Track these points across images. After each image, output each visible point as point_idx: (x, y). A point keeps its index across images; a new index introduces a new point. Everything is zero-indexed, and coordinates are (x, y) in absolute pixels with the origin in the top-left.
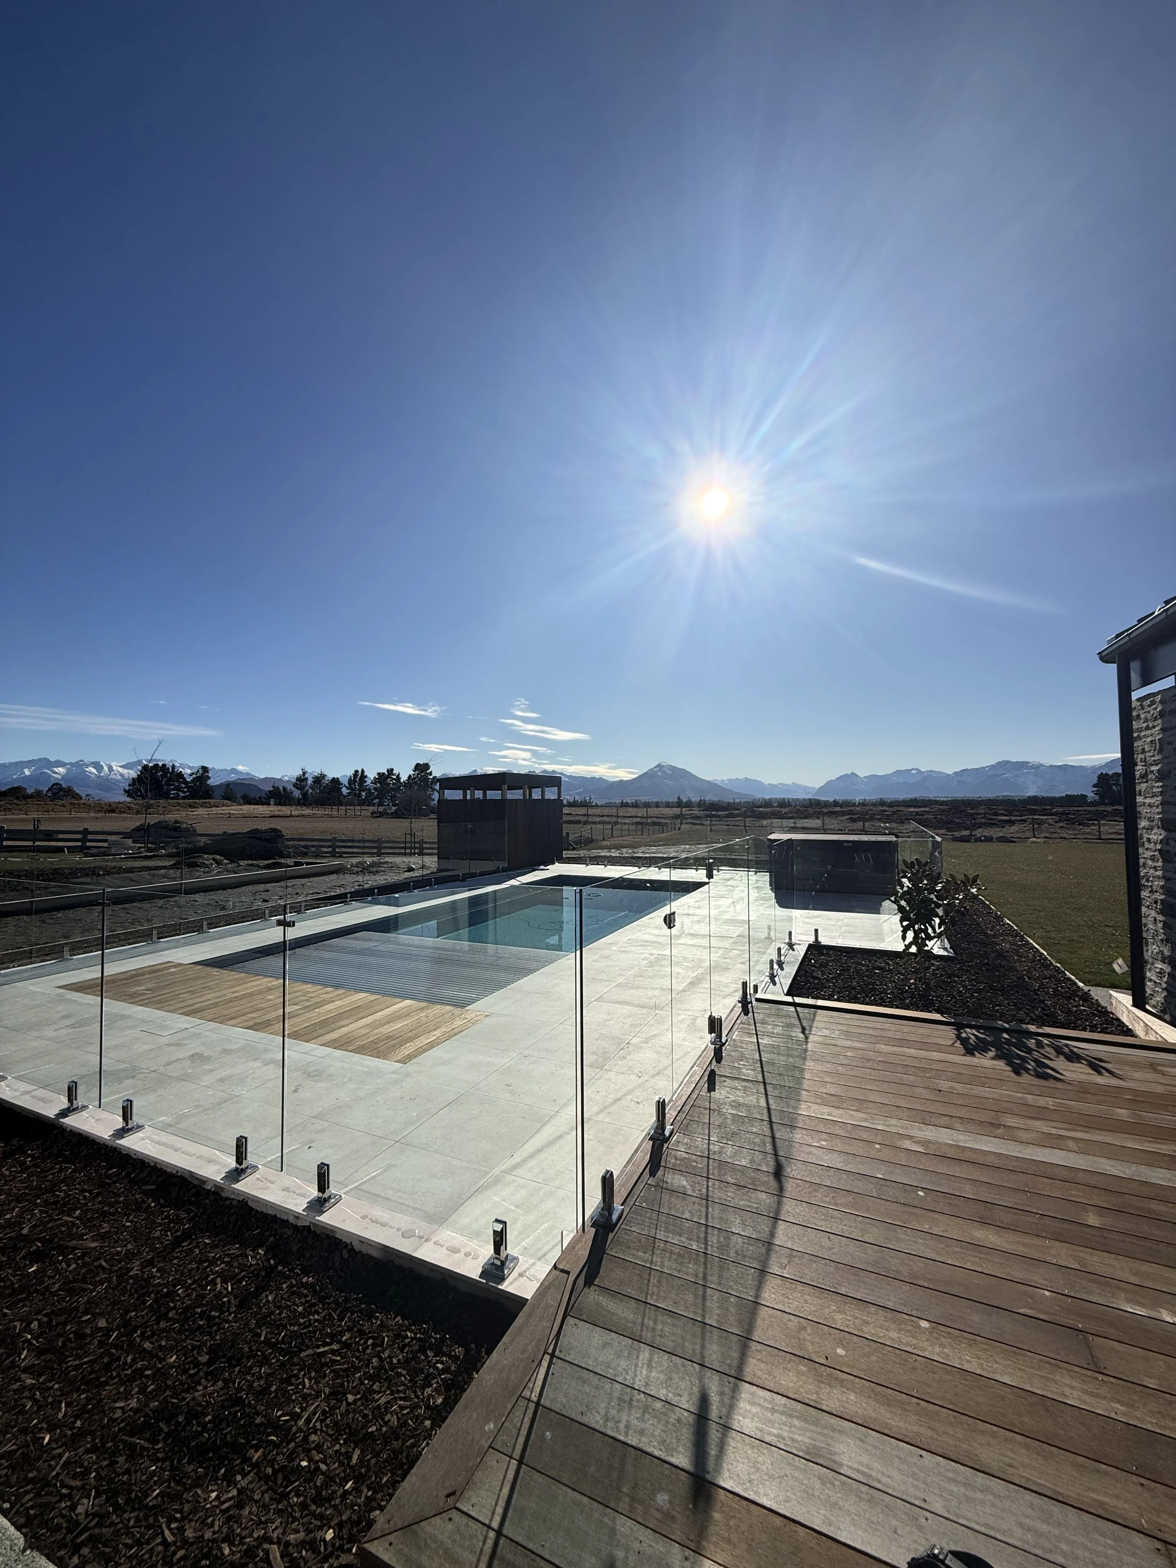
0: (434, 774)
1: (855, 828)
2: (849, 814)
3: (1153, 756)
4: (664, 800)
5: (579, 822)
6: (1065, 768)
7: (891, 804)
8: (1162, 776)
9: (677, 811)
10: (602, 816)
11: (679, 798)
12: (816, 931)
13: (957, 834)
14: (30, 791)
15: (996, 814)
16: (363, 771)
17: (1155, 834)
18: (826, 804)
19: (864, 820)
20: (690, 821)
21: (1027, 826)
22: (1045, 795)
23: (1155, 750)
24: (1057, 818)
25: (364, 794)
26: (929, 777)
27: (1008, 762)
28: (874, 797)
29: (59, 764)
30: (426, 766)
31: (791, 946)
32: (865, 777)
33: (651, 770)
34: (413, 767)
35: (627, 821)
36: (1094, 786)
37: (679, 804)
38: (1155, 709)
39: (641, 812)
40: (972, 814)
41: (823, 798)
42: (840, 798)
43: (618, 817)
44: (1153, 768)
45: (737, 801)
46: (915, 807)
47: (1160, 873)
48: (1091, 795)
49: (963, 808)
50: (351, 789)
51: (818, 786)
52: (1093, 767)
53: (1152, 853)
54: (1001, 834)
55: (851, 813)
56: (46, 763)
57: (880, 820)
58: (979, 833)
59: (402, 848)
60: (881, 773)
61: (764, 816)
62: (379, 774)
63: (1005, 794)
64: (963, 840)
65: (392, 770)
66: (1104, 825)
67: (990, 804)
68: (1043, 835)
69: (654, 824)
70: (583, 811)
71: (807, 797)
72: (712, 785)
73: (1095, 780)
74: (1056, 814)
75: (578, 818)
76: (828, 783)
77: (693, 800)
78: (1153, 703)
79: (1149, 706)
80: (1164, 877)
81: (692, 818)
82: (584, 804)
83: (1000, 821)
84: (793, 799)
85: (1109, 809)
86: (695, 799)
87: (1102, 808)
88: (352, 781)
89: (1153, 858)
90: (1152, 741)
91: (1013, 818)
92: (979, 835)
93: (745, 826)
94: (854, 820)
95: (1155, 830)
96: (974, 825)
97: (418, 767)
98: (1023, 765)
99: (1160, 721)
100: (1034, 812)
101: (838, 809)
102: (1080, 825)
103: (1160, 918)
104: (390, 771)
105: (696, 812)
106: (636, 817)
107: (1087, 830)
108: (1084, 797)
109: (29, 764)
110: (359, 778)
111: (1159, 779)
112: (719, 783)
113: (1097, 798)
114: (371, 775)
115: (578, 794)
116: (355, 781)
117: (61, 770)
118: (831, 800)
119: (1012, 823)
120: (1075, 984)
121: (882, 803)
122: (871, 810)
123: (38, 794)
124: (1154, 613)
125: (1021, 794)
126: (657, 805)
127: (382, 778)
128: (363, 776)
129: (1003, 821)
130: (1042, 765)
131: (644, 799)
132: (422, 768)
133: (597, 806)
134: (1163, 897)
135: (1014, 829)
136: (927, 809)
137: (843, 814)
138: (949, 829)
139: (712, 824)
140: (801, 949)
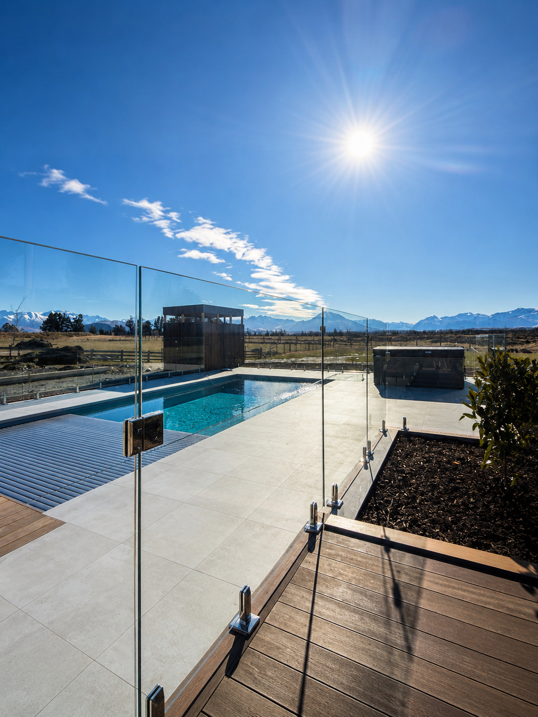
2: (431, 339)
9: (332, 337)
10: (289, 340)
11: (335, 331)
12: (405, 419)
18: (419, 333)
20: (339, 343)
27: (523, 309)
29: (11, 313)
31: (385, 432)
32: (441, 318)
35: (302, 343)
37: (336, 334)
39: (311, 338)
41: (416, 330)
42: (427, 329)
43: (297, 340)
51: (414, 323)
56: (5, 313)
60: (450, 316)
70: (278, 337)
71: (408, 329)
72: (355, 323)
75: (275, 341)
76: (420, 322)
77: (343, 331)
84: (400, 331)
112: (359, 322)
117: (12, 317)
121: (451, 331)
133: (288, 335)
137: (428, 338)
139: (351, 345)
140: (392, 436)
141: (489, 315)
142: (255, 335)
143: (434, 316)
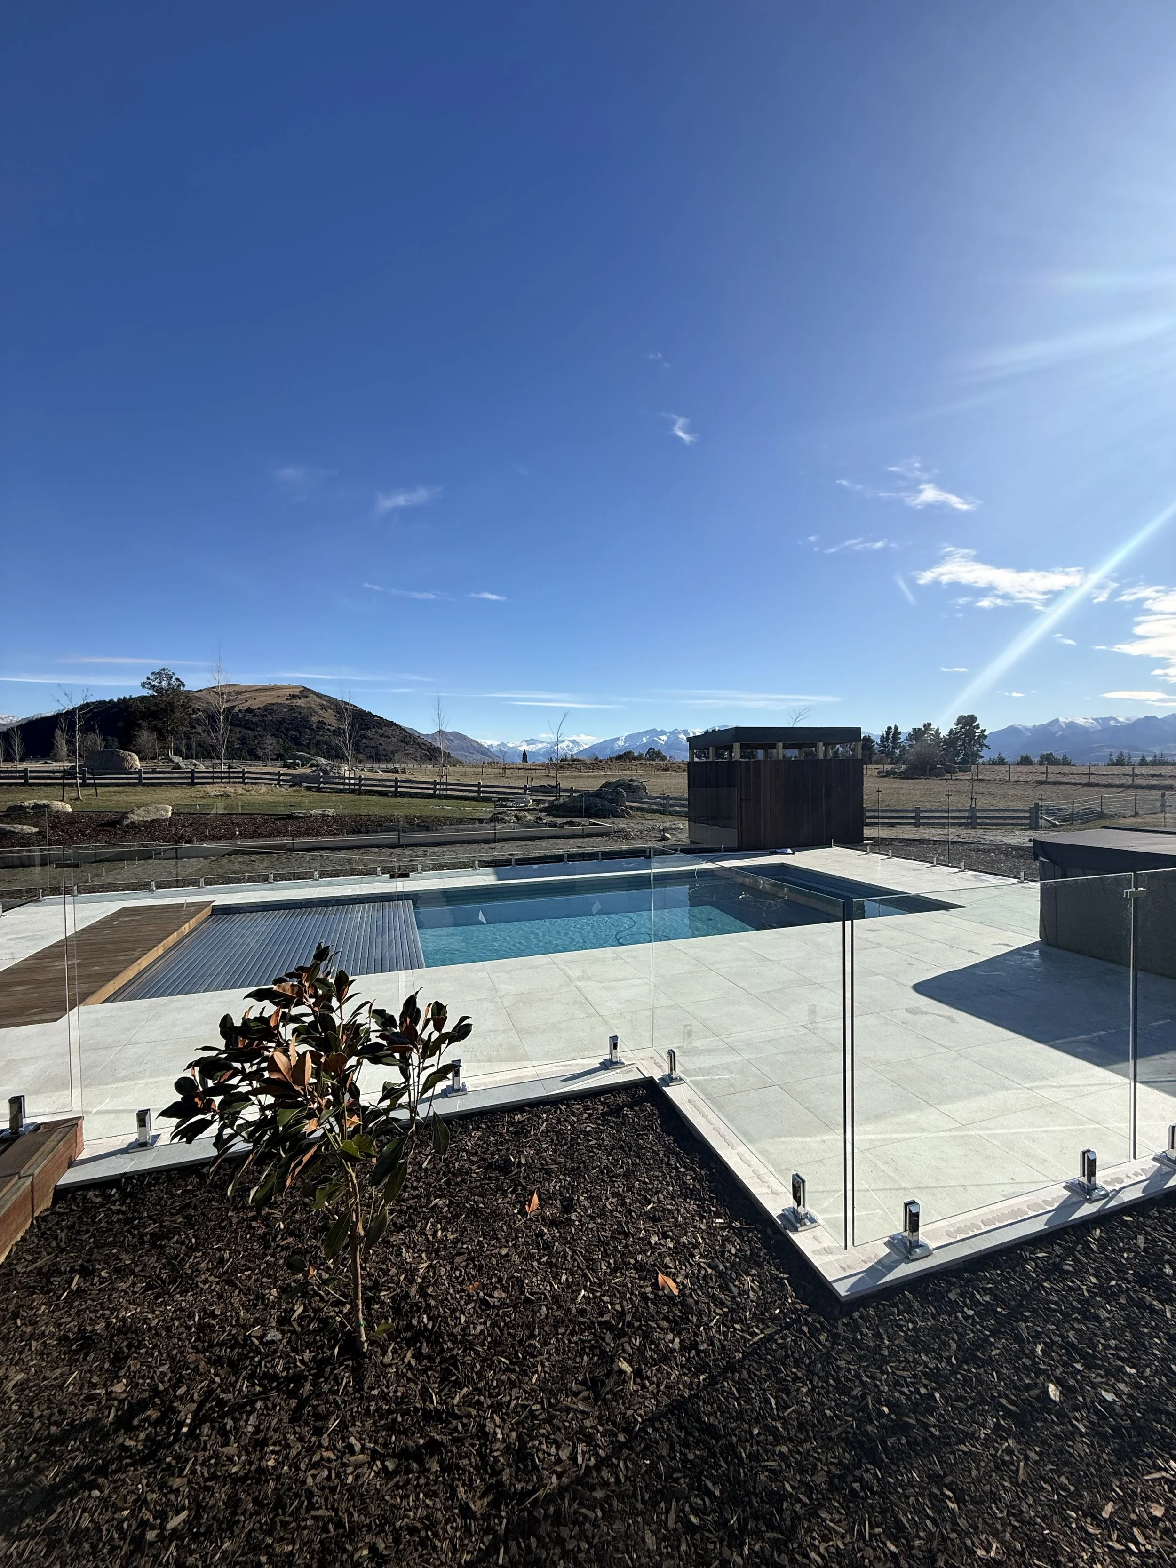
0: (982, 728)
14: (636, 754)
16: (896, 728)
25: (898, 751)
29: (663, 733)
30: (972, 718)
34: (955, 721)
50: (884, 746)
56: (654, 732)
62: (914, 730)
65: (930, 724)
88: (884, 739)
97: (961, 720)
104: (928, 726)
109: (645, 733)
110: (892, 734)
114: (905, 729)
116: (887, 738)
117: (664, 738)
123: (640, 757)
127: (917, 734)
128: (897, 733)
132: (967, 722)
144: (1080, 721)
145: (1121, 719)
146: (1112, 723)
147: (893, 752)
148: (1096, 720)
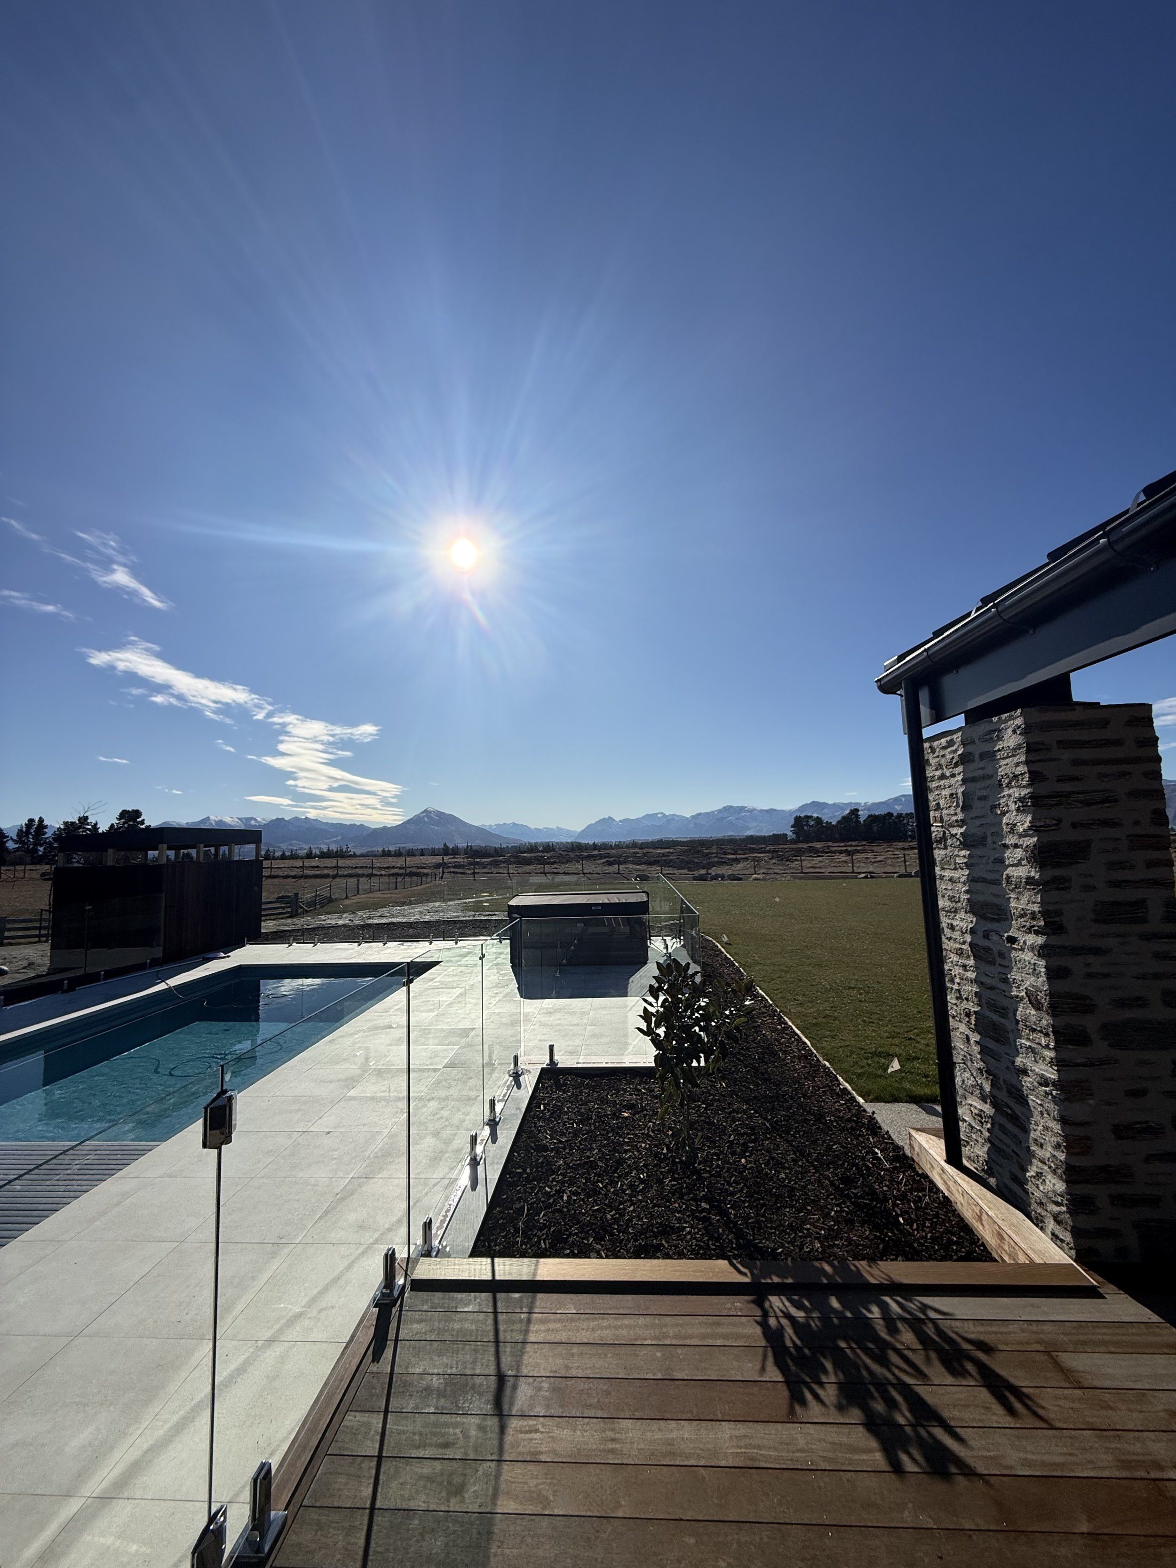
1: (611, 871)
2: (606, 857)
3: (956, 814)
4: (431, 846)
5: (326, 876)
6: (771, 812)
7: (643, 846)
8: (966, 842)
9: (438, 859)
10: (356, 868)
11: (445, 845)
12: (551, 1048)
13: (696, 873)
15: (725, 853)
16: (41, 820)
17: (962, 920)
18: (586, 847)
19: (620, 863)
20: (452, 870)
21: (749, 864)
22: (758, 834)
23: (957, 806)
24: (770, 855)
25: (41, 849)
26: (671, 819)
27: (731, 807)
28: (626, 839)
30: (137, 813)
31: (517, 1078)
32: (620, 821)
33: (418, 816)
34: (117, 814)
35: (383, 873)
36: (792, 827)
37: (446, 851)
38: (955, 751)
39: (399, 862)
40: (707, 854)
41: (584, 841)
42: (598, 841)
43: (372, 868)
44: (954, 831)
45: (504, 846)
46: (662, 848)
47: (971, 975)
48: (790, 834)
49: (699, 848)
50: (22, 842)
51: (579, 830)
52: (790, 811)
53: (958, 946)
54: (730, 872)
55: (608, 856)
57: (633, 863)
58: (714, 871)
59: (35, 928)
60: (633, 817)
61: (528, 862)
62: (66, 823)
63: (730, 834)
64: (702, 878)
65: (86, 818)
66: (805, 860)
67: (719, 843)
68: (762, 871)
69: (411, 874)
70: (332, 862)
71: (569, 841)
72: (480, 831)
73: (793, 822)
74: (769, 852)
75: (326, 872)
76: (589, 827)
77: (460, 846)
78: (951, 743)
79: (944, 748)
80: (976, 981)
81: (455, 867)
82: (340, 854)
83: (729, 859)
84: (557, 843)
85: (805, 846)
86: (462, 845)
87: (800, 845)
88: (23, 833)
89: (960, 953)
90: (952, 795)
91: (739, 857)
92: (714, 874)
93: (508, 873)
94: (610, 864)
95: (962, 915)
96: (709, 863)
97: (124, 814)
98: (742, 809)
99: (960, 769)
100: (752, 850)
101: (596, 852)
102: (787, 861)
103: (975, 1037)
104: (84, 820)
105: (460, 859)
106: (394, 867)
107: (793, 865)
108: (785, 835)
110: (35, 828)
111: (964, 845)
112: (487, 828)
113: (794, 836)
114: (54, 824)
115: (334, 842)
116: (28, 832)
118: (591, 842)
119: (737, 861)
120: (853, 1099)
121: (634, 845)
122: (624, 853)
124: (969, 614)
125: (741, 834)
126: (422, 853)
127: (70, 828)
128: (42, 827)
129: (732, 859)
130: (755, 809)
131: (410, 846)
132: (130, 816)
133: (355, 856)
134: (977, 1009)
135: (740, 866)
136: (671, 850)
137: (601, 857)
138: (690, 869)
139: (474, 873)
140: (529, 1081)
141: (688, 816)
142: (283, 857)
143: (609, 818)
144: (227, 819)
145: (259, 819)
146: (253, 822)
147: (37, 851)
148: (240, 819)
